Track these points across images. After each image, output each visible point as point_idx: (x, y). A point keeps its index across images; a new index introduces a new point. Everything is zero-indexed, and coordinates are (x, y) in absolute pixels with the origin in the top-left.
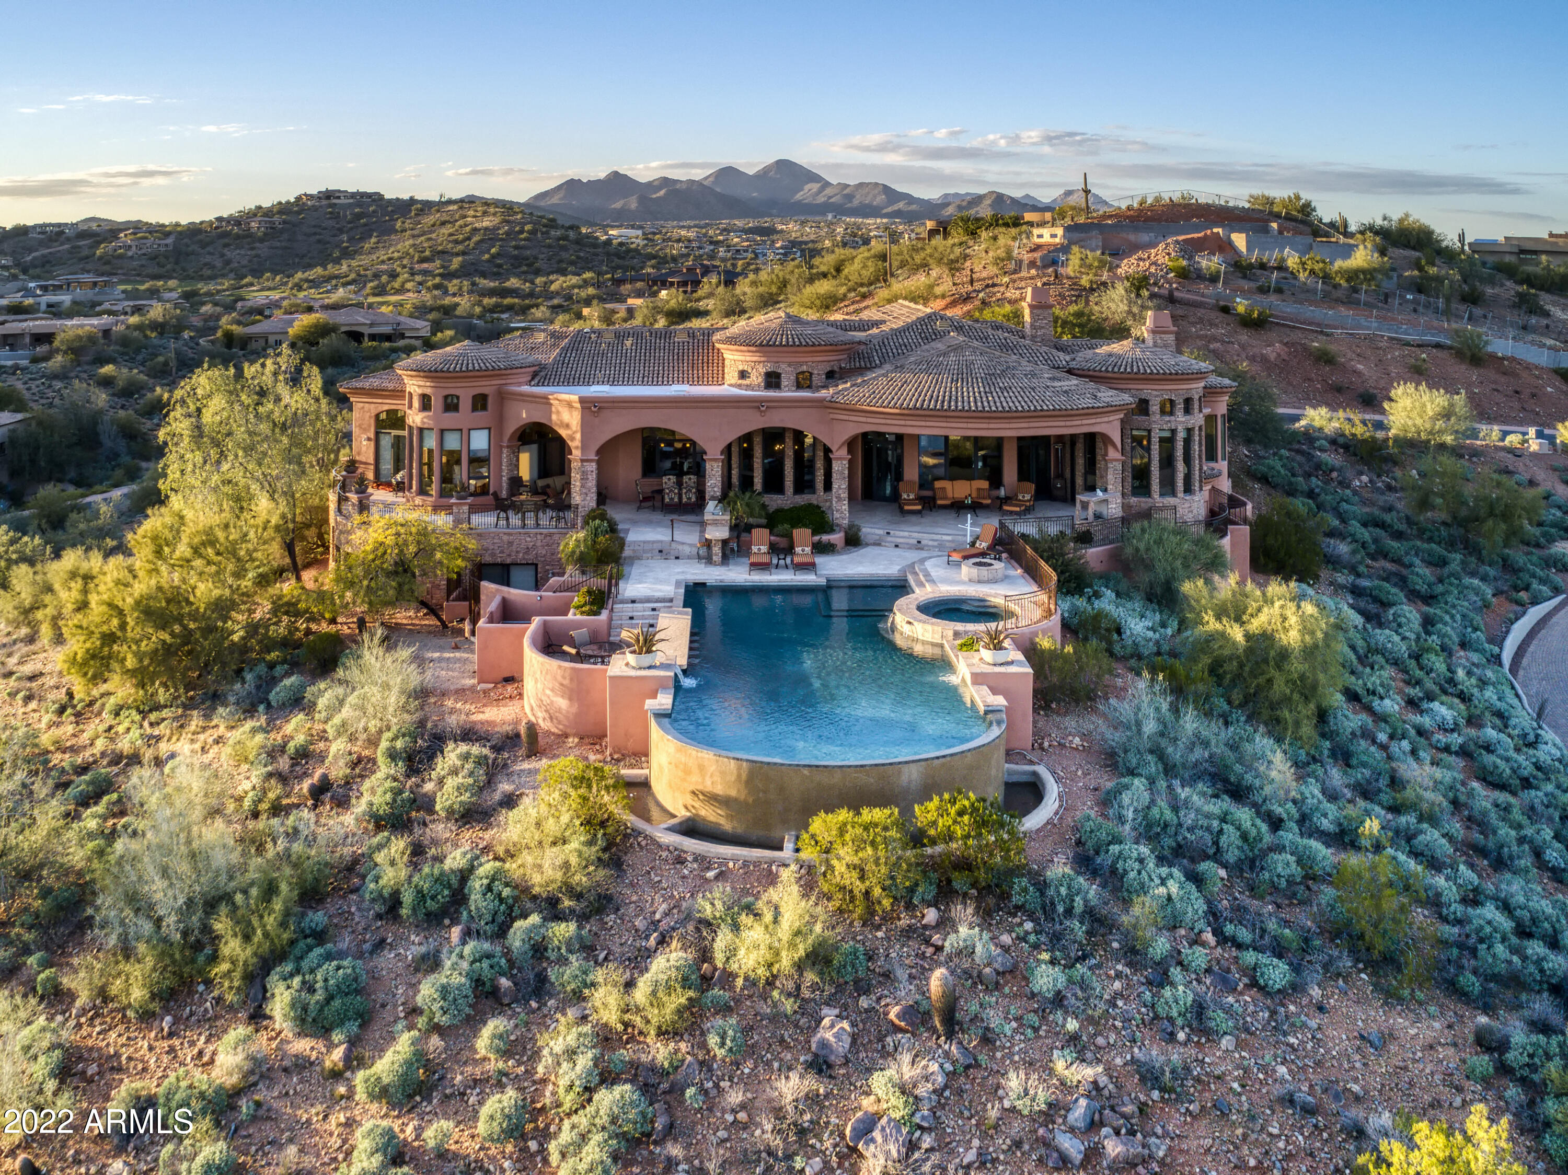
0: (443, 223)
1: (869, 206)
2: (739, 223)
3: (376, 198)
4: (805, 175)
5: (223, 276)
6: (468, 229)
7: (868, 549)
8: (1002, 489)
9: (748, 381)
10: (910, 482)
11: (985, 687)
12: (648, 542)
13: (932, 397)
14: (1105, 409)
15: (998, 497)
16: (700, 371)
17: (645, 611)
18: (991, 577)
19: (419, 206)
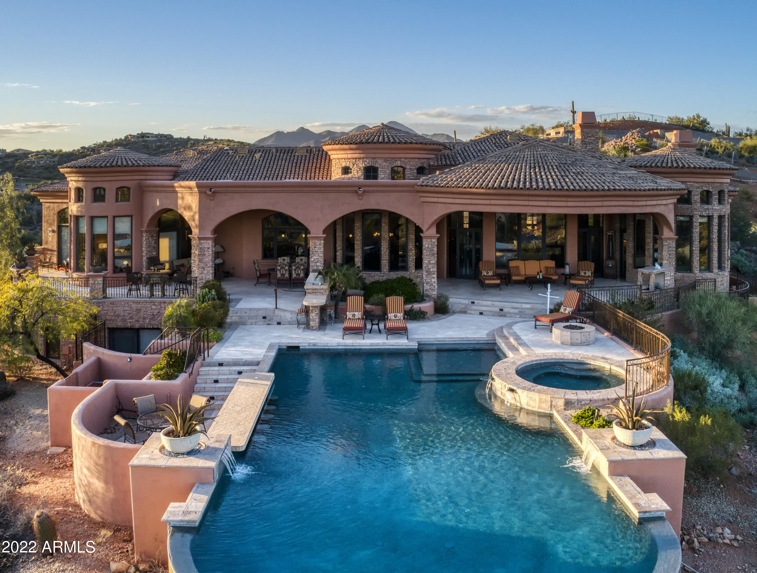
3: (169, 138)
7: (456, 316)
8: (567, 267)
9: (350, 175)
10: (488, 262)
11: (628, 479)
12: (254, 309)
13: (514, 179)
14: (666, 192)
15: (563, 274)
16: (313, 174)
17: (230, 374)
18: (584, 339)
19: (192, 142)
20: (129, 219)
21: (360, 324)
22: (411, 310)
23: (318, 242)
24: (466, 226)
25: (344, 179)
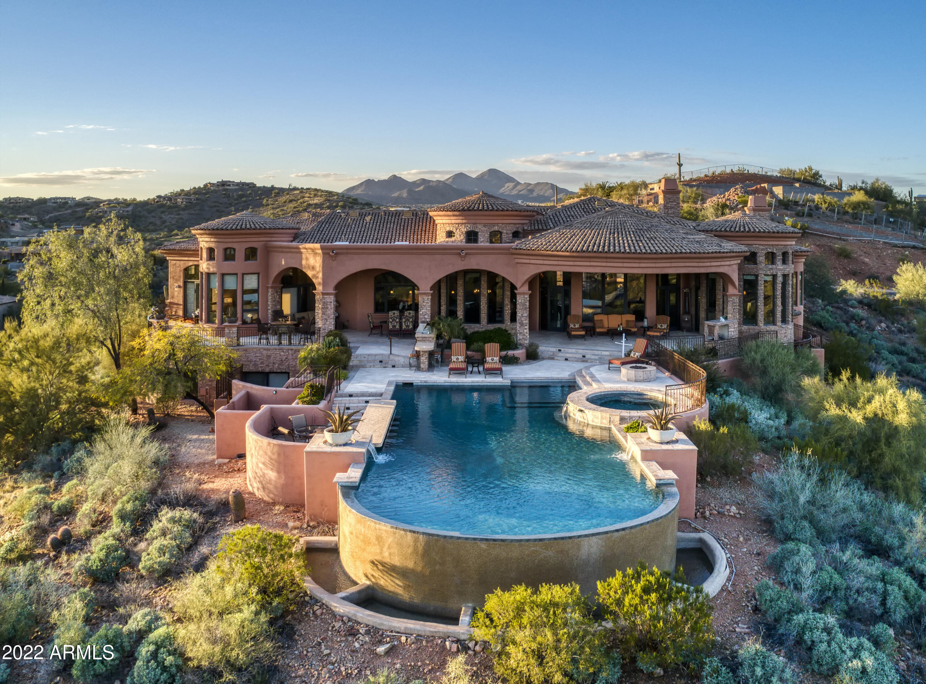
0: (291, 201)
1: (543, 196)
3: (252, 186)
4: (506, 178)
5: (161, 230)
6: (305, 204)
7: (544, 362)
8: (646, 320)
9: (453, 239)
10: (576, 316)
11: (655, 463)
12: (372, 355)
13: (595, 244)
14: (729, 255)
15: (642, 327)
16: (419, 236)
17: (359, 403)
18: (645, 377)
19: (277, 191)
20: (256, 275)
21: (463, 365)
22: (506, 356)
23: (426, 298)
24: (560, 284)
25: (447, 242)
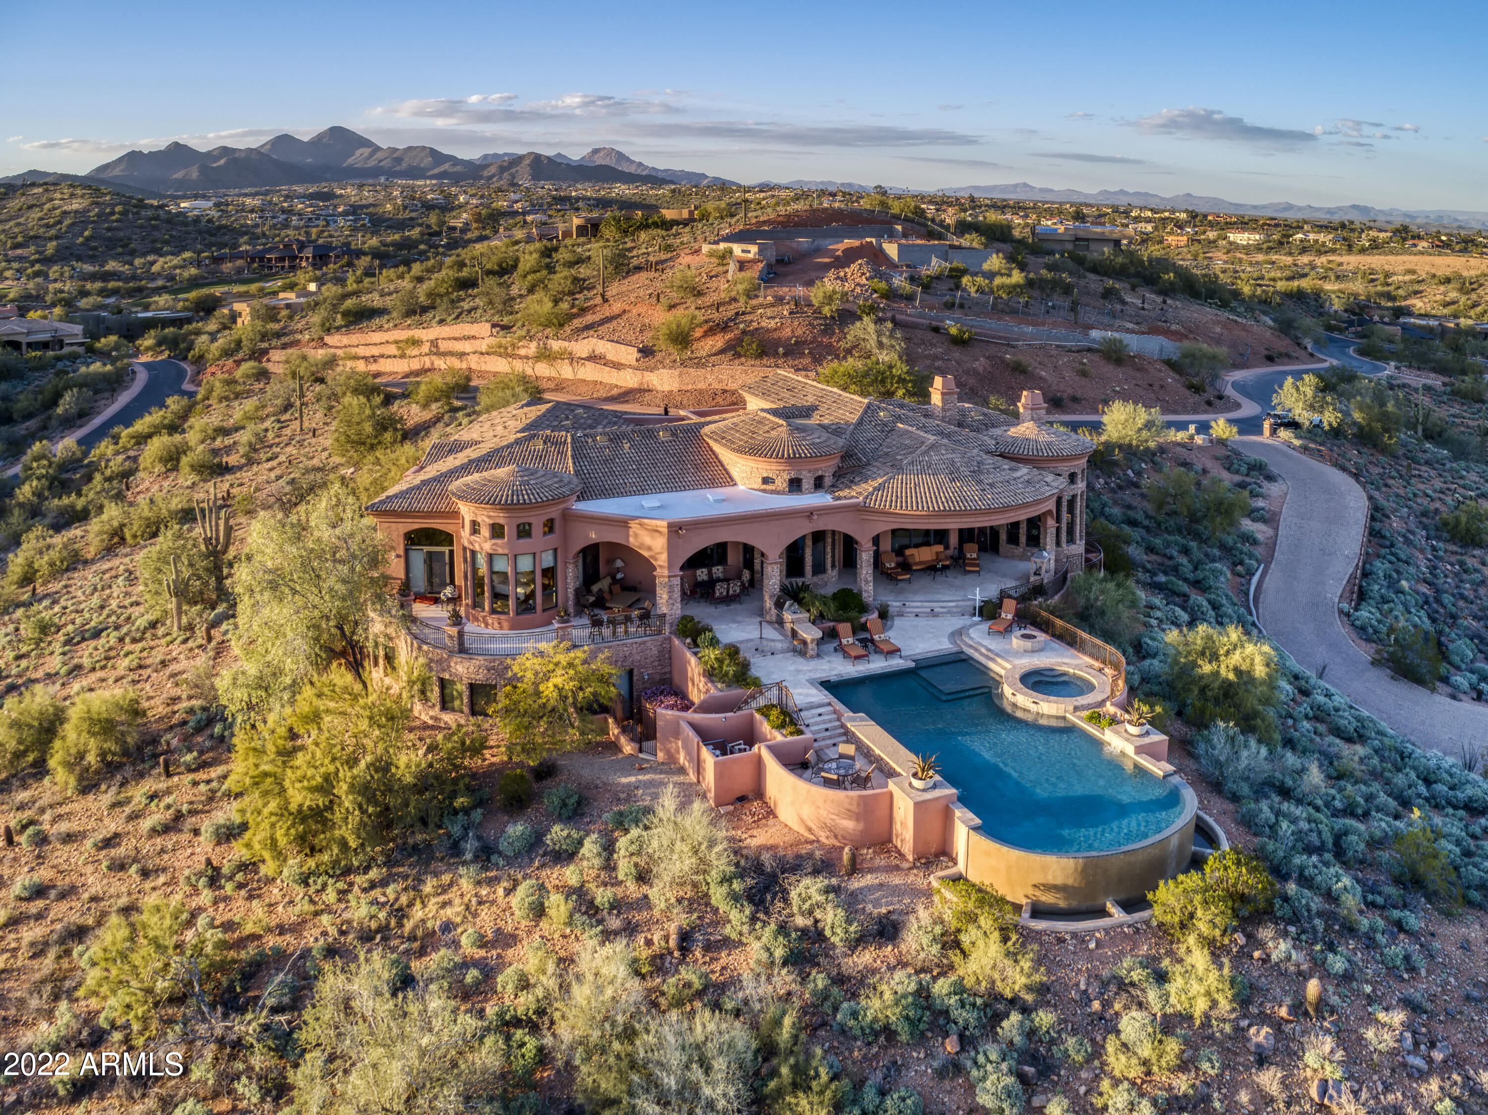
0: (30, 208)
1: (417, 168)
2: (299, 189)
4: (358, 141)
6: (57, 212)
9: (772, 487)
20: (553, 550)
